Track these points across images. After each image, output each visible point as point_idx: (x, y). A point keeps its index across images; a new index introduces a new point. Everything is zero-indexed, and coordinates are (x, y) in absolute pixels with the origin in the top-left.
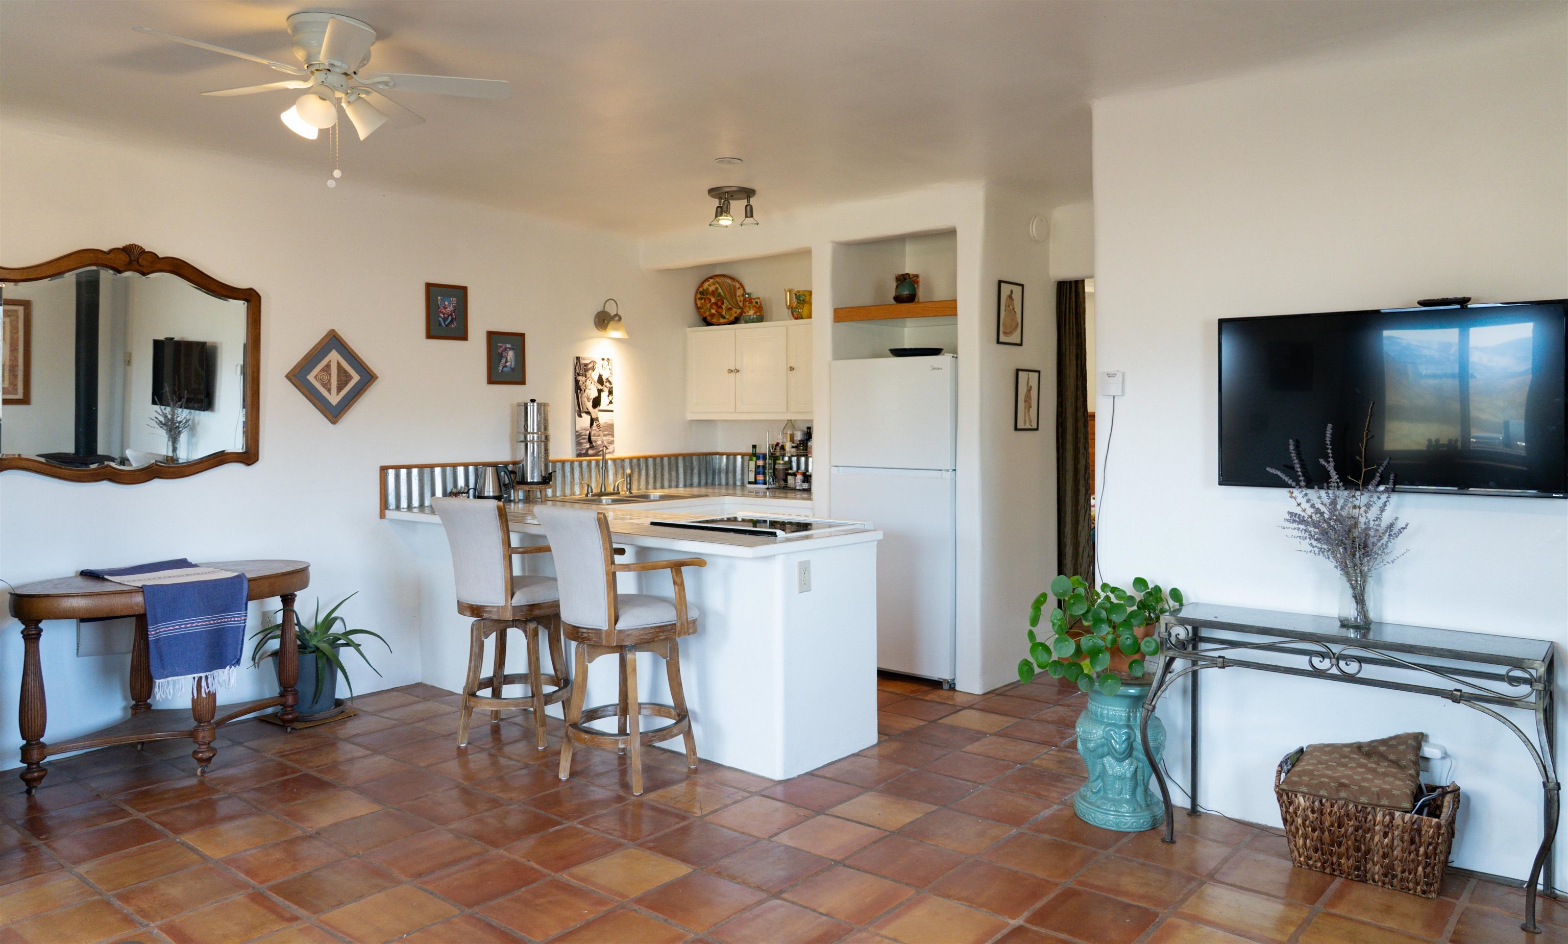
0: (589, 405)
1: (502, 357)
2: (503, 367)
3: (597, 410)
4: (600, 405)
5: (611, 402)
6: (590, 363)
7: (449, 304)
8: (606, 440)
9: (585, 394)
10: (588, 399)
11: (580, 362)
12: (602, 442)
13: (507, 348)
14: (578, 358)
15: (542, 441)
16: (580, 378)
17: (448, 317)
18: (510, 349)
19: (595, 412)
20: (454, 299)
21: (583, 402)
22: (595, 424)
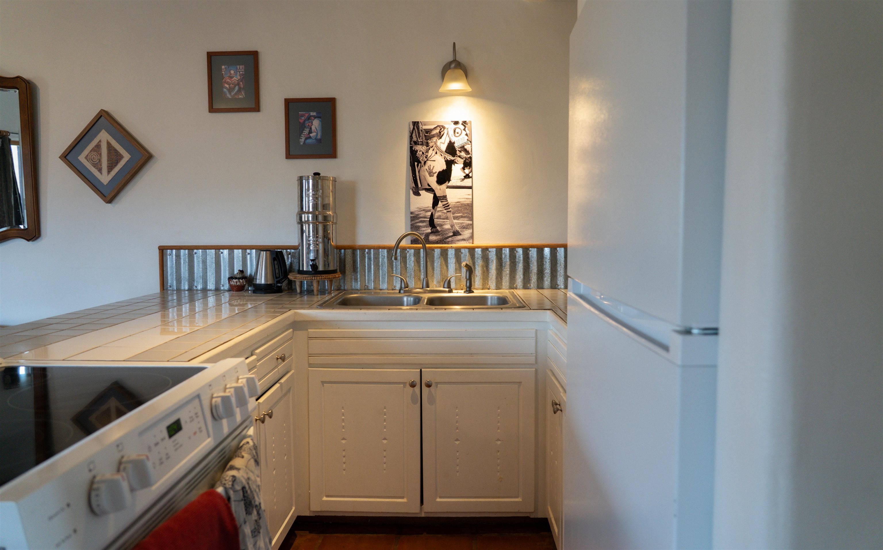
0: (432, 181)
1: (305, 127)
2: (306, 139)
3: (444, 186)
4: (449, 180)
5: (467, 176)
6: (435, 128)
7: (236, 73)
8: (458, 224)
9: (426, 167)
10: (431, 174)
11: (418, 129)
12: (452, 226)
13: (311, 116)
14: (416, 124)
15: (319, 223)
16: (421, 149)
17: (235, 87)
18: (315, 117)
19: (440, 190)
20: (241, 67)
21: (422, 178)
22: (440, 204)
